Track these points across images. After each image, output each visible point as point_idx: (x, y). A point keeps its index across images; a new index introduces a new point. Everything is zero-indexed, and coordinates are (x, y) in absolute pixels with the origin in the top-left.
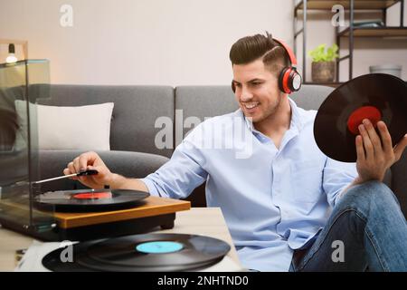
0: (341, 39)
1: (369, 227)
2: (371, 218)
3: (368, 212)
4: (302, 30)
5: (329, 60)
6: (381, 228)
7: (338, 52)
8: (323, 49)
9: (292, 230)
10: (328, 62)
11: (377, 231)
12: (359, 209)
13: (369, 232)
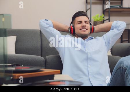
0: (105, 12)
4: (90, 8)
5: (100, 20)
7: (104, 17)
8: (98, 16)
10: (100, 21)
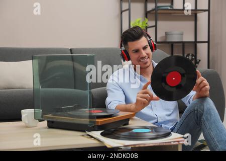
1: (204, 117)
2: (205, 113)
3: (203, 111)
4: (128, 10)
6: (209, 117)
9: (163, 125)
11: (207, 119)
12: (199, 109)
13: (203, 119)
